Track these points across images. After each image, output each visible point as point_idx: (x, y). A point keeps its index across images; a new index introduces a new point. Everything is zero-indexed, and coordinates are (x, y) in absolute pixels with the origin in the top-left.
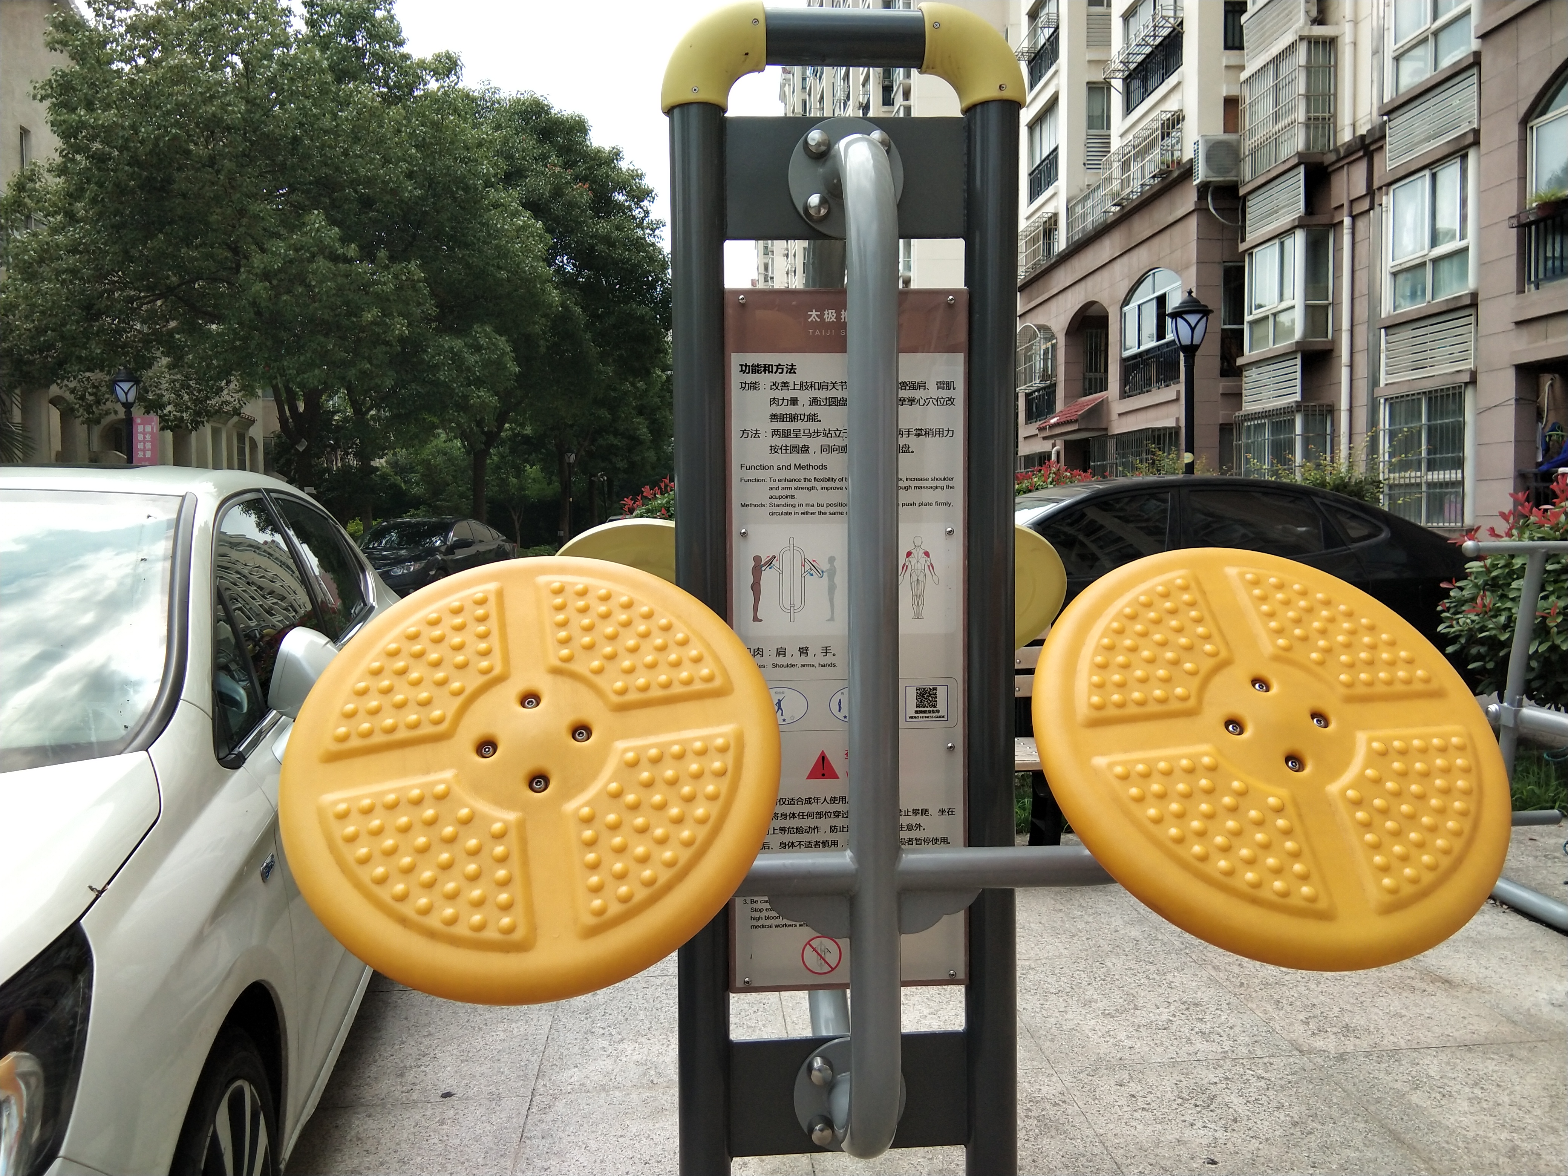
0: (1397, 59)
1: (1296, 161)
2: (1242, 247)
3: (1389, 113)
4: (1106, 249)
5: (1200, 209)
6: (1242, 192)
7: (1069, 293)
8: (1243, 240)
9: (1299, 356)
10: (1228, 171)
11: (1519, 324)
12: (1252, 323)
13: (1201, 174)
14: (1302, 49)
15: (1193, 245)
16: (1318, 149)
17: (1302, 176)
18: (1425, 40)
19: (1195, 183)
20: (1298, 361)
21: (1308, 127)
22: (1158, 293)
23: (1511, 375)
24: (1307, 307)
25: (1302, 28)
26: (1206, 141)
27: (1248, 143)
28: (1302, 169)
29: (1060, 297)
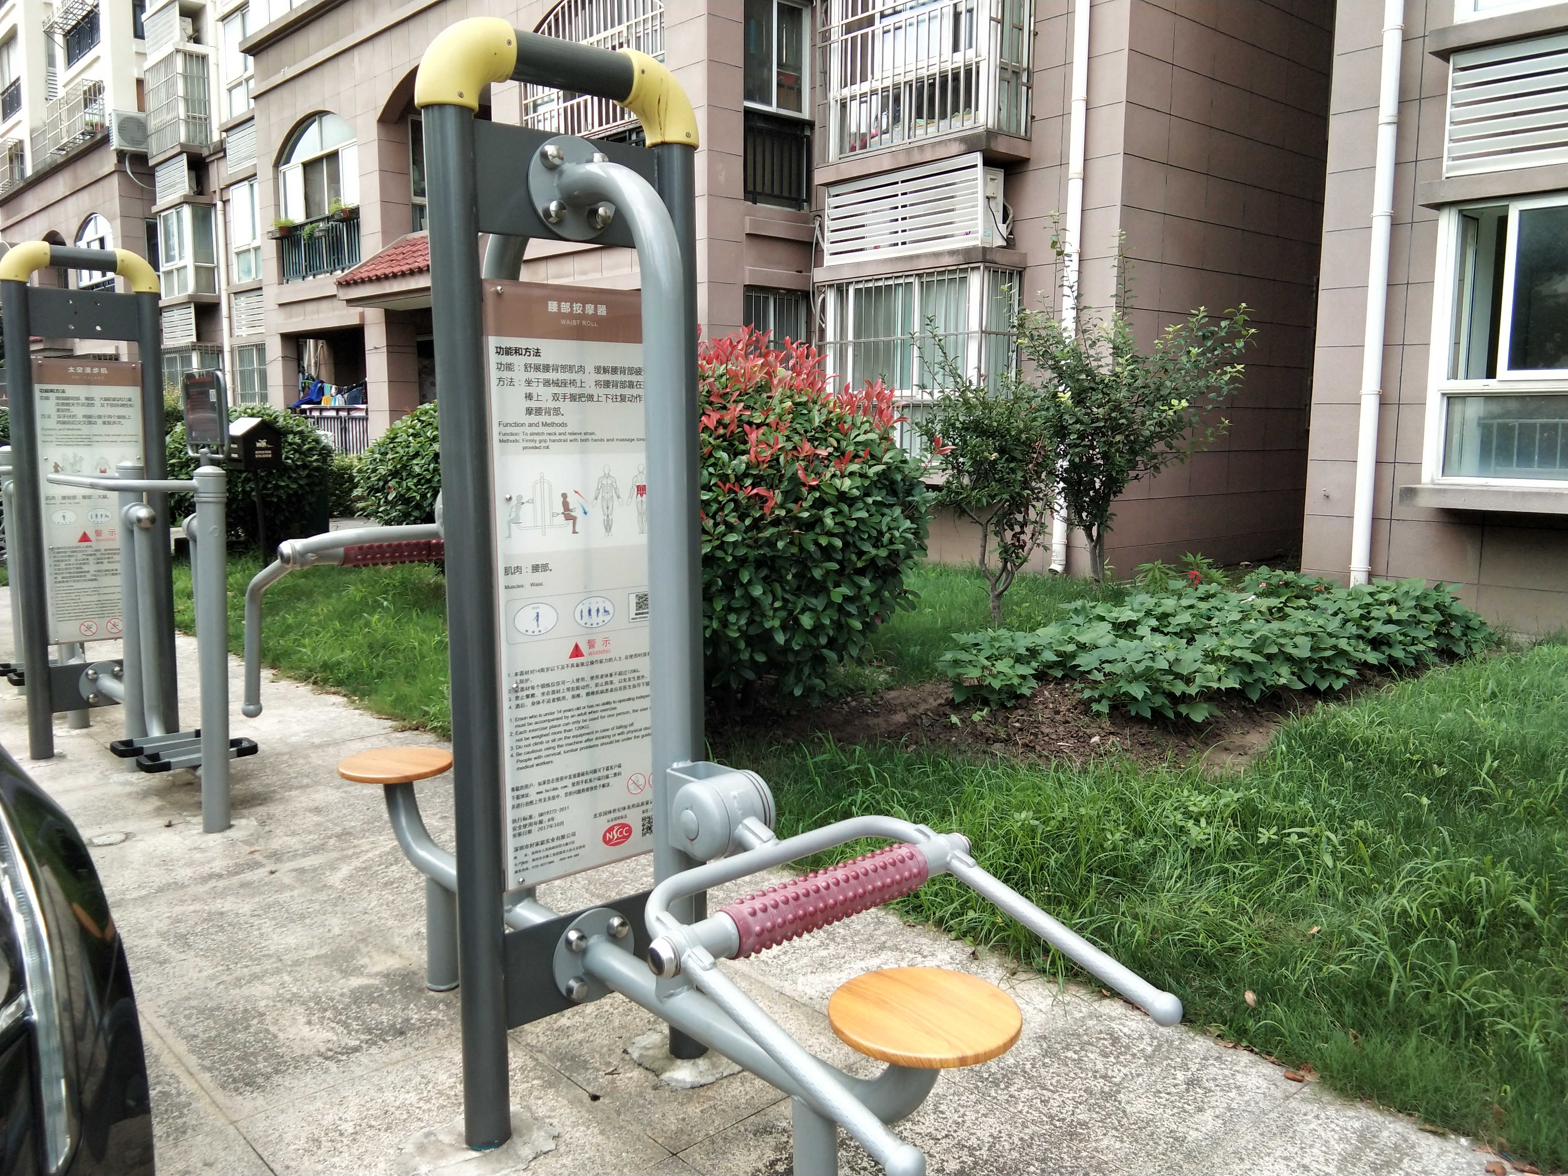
0: (230, 90)
1: (178, 150)
2: (154, 209)
3: (227, 131)
4: (59, 186)
5: (119, 170)
6: (151, 163)
7: (38, 218)
8: (154, 203)
9: (192, 306)
10: (139, 143)
11: (280, 305)
12: (164, 273)
13: (116, 142)
14: (179, 60)
15: (117, 200)
16: (197, 143)
17: (185, 162)
18: (240, 84)
19: (112, 148)
20: (192, 310)
21: (187, 123)
22: (99, 236)
23: (278, 339)
24: (197, 269)
25: (178, 43)
26: (118, 115)
27: (153, 123)
28: (185, 156)
29: (31, 220)
